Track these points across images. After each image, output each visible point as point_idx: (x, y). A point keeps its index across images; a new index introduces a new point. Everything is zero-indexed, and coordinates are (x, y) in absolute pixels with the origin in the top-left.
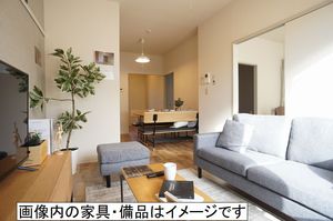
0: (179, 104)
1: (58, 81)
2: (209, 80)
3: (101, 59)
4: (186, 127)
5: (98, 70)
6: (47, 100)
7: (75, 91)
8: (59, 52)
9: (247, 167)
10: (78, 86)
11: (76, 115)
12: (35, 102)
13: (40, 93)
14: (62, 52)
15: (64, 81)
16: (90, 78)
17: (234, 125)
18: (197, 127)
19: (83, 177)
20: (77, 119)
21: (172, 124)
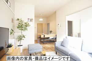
0: (51, 32)
1: (18, 27)
2: (59, 25)
3: (29, 20)
4: (53, 38)
5: (29, 24)
6: (15, 32)
7: (22, 30)
8: (18, 19)
9: (69, 53)
10: (23, 29)
11: (22, 36)
12: (11, 33)
13: (13, 31)
14: (19, 19)
15: (19, 27)
16: (26, 26)
17: (66, 40)
18: (56, 38)
19: (24, 53)
20: (23, 37)
21: (49, 38)
